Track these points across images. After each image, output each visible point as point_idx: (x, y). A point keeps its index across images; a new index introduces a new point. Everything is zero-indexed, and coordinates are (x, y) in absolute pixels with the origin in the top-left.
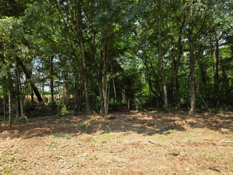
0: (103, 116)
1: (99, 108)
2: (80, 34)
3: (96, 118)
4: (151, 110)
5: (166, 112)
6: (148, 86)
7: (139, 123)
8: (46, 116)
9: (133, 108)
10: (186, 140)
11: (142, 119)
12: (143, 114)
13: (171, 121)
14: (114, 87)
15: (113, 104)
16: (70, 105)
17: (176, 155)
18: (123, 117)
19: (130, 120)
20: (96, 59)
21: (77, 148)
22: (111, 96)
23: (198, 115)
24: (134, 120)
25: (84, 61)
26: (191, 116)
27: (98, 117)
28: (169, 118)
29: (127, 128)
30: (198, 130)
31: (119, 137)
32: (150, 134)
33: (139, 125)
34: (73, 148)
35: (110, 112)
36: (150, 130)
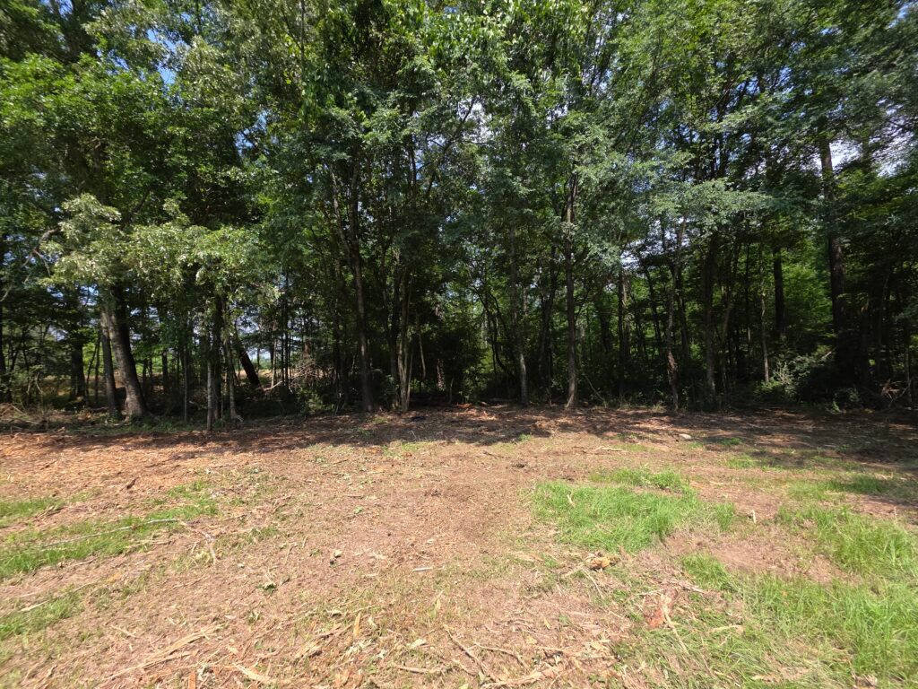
0: (399, 415)
1: (391, 398)
2: (355, 249)
3: (385, 418)
4: (496, 404)
5: (524, 406)
6: (490, 353)
7: (470, 427)
8: (275, 415)
9: (461, 400)
10: (543, 450)
11: (478, 419)
12: (480, 411)
13: (529, 422)
14: (422, 357)
15: (418, 391)
16: (325, 391)
17: (523, 466)
18: (439, 416)
19: (453, 422)
20: (385, 298)
21: (363, 463)
22: (415, 373)
23: (581, 411)
24: (461, 422)
25: (360, 302)
26: (567, 413)
27: (389, 417)
28: (527, 417)
29: (448, 436)
30: (572, 435)
31: (433, 448)
32: (487, 443)
33: (471, 430)
34: (356, 464)
35: (412, 407)
36: (489, 436)
